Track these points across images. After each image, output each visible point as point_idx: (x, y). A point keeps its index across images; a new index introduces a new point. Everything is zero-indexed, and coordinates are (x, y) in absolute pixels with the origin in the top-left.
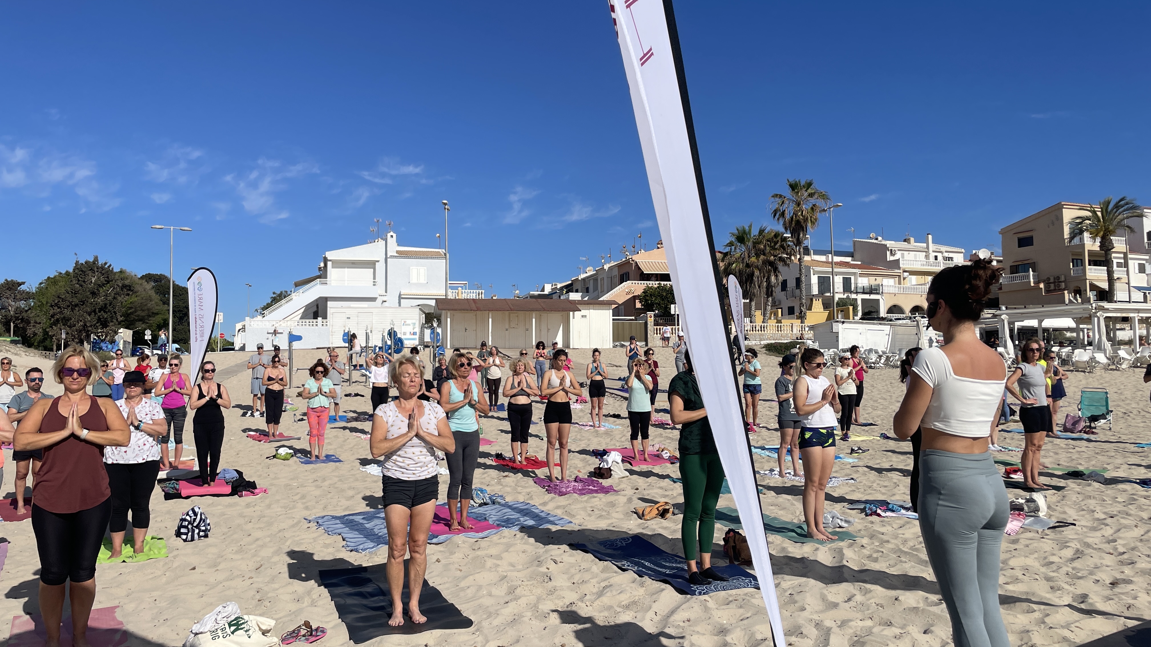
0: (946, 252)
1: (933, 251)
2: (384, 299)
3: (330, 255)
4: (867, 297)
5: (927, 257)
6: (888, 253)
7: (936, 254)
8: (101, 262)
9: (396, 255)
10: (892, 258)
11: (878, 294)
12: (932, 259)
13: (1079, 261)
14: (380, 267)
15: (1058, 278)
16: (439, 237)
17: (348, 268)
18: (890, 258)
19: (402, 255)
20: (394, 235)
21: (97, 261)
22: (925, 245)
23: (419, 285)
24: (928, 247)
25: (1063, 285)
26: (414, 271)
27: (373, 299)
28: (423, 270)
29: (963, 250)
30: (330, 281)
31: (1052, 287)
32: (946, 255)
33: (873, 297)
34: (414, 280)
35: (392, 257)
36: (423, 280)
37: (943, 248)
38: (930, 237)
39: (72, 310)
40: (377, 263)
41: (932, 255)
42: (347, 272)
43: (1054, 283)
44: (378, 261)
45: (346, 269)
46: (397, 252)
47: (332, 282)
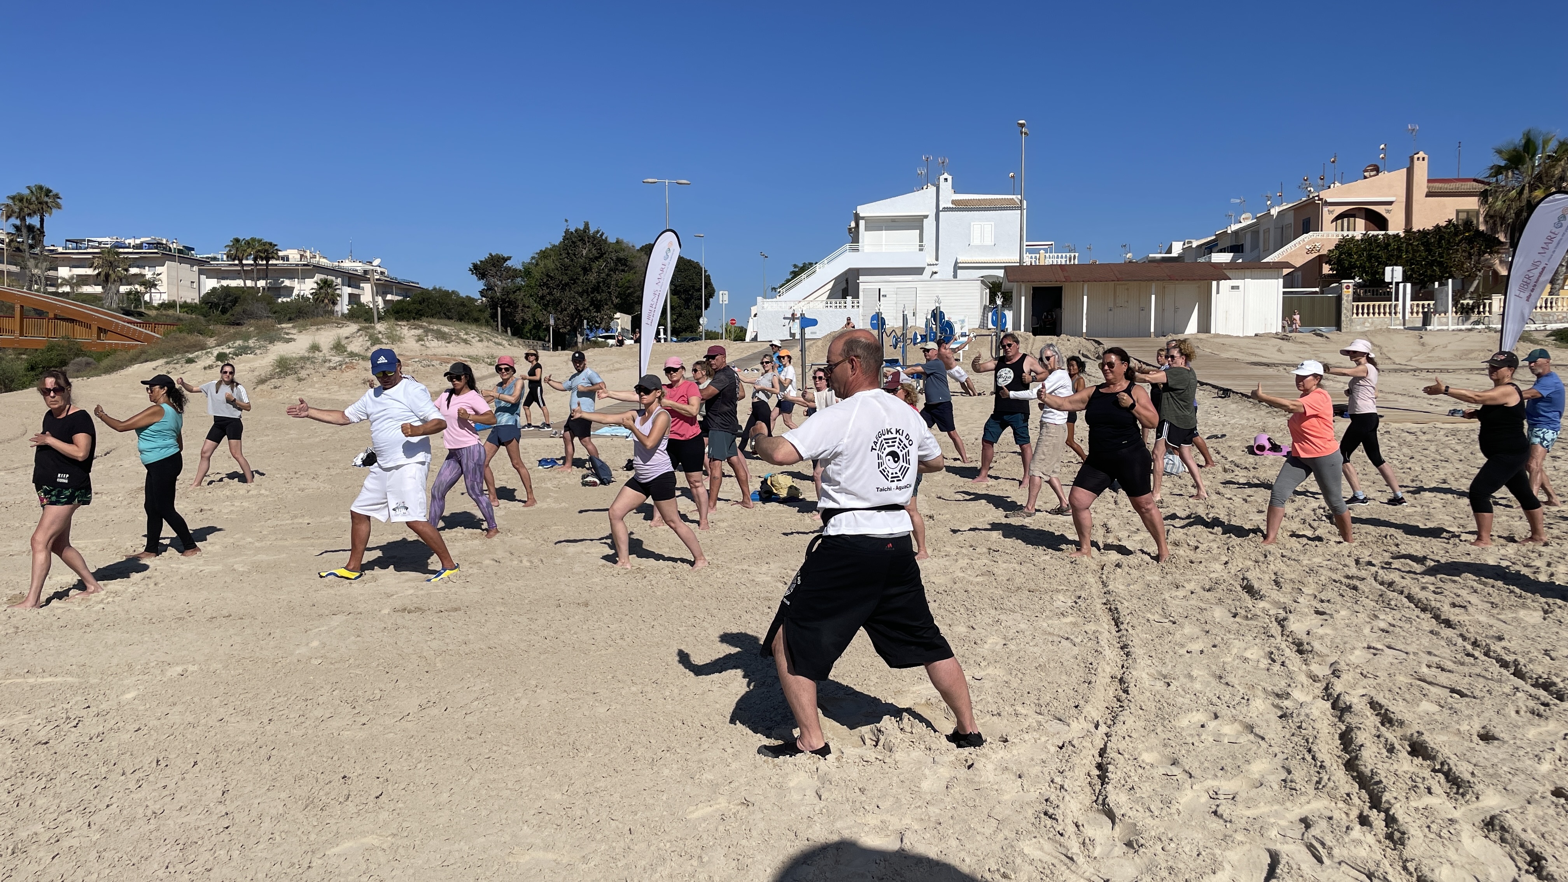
2: (935, 269)
3: (864, 210)
8: (592, 230)
9: (951, 206)
14: (929, 225)
16: (1013, 177)
17: (886, 227)
19: (959, 207)
20: (950, 178)
21: (588, 229)
23: (982, 248)
26: (976, 228)
27: (919, 271)
28: (988, 227)
30: (862, 246)
34: (976, 241)
35: (946, 209)
36: (988, 241)
39: (563, 289)
40: (924, 220)
42: (885, 232)
44: (926, 217)
45: (883, 230)
46: (953, 202)
47: (866, 247)
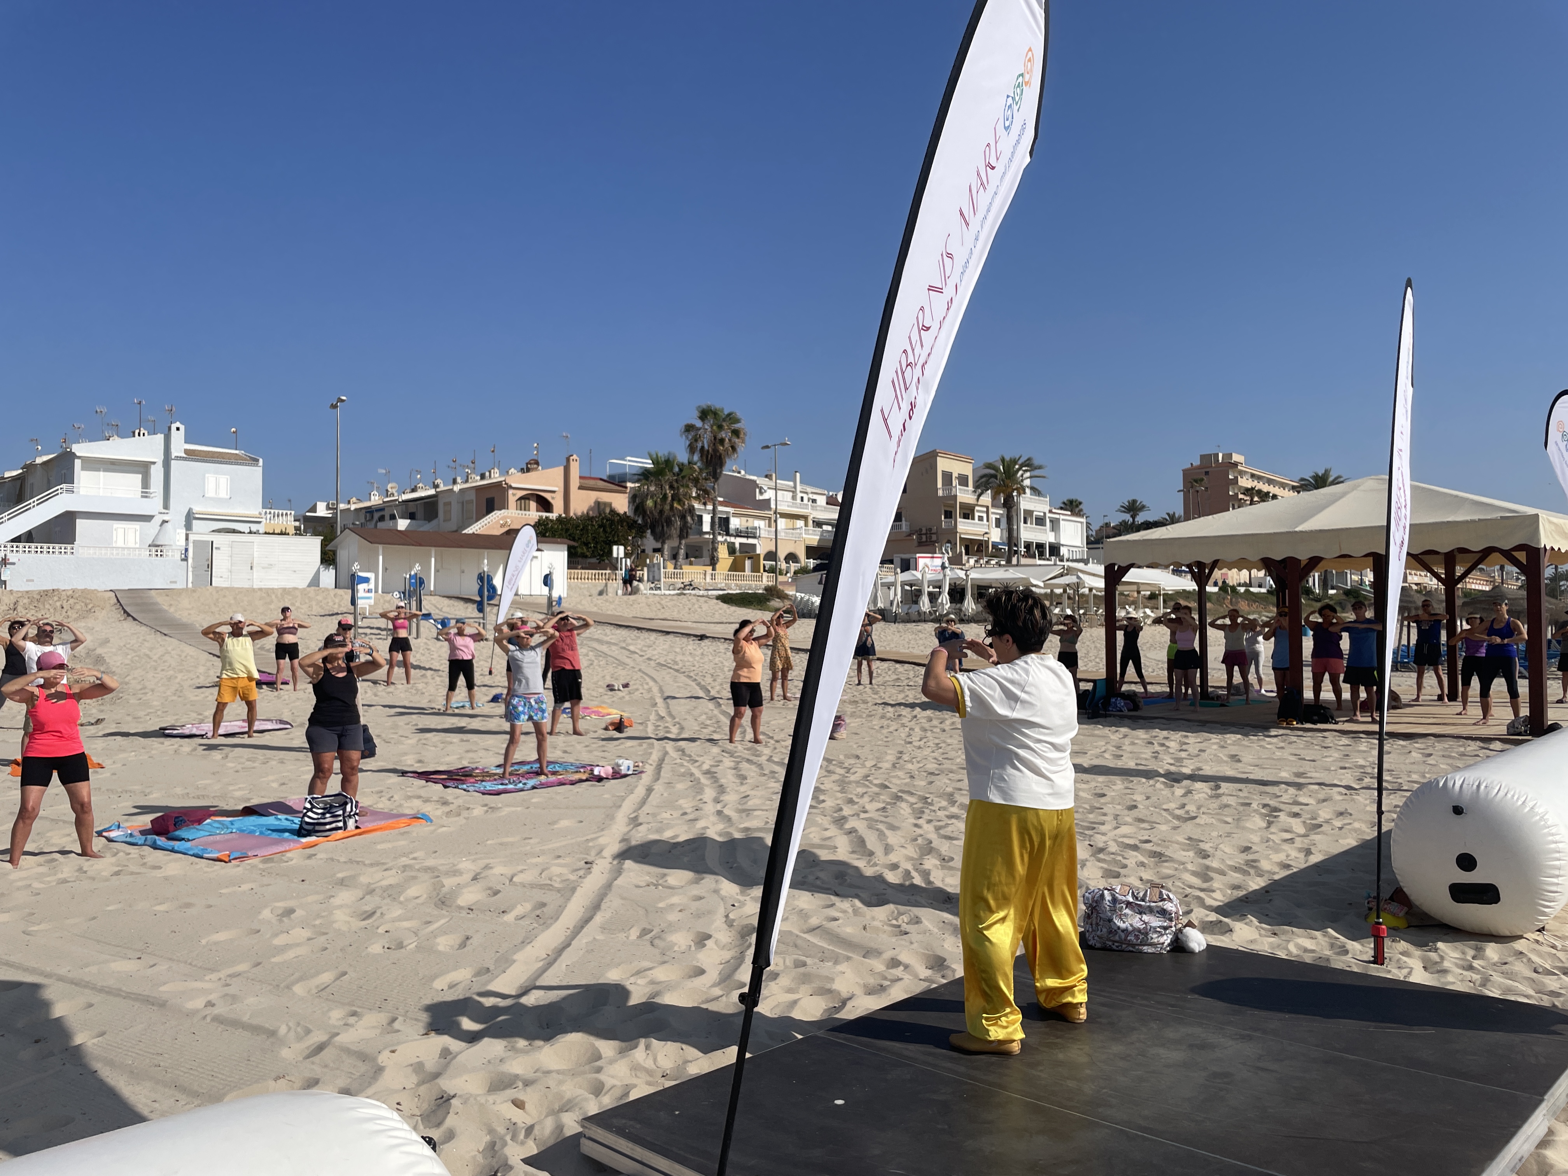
0: (812, 493)
1: (801, 492)
2: (166, 518)
3: (81, 449)
4: (744, 540)
5: (794, 498)
6: (757, 490)
7: (802, 495)
9: (185, 456)
10: (761, 498)
11: (755, 537)
12: (799, 500)
13: (949, 515)
14: (157, 473)
15: (930, 529)
16: (235, 432)
17: (105, 470)
18: (759, 497)
19: (191, 455)
20: (182, 427)
22: (791, 484)
23: (219, 501)
24: (795, 487)
25: (934, 538)
26: (211, 480)
27: (148, 518)
28: (224, 480)
29: (826, 492)
30: (79, 488)
31: (924, 538)
32: (811, 496)
33: (751, 541)
34: (210, 493)
35: (178, 458)
36: (223, 494)
37: (809, 490)
38: (798, 475)
40: (152, 466)
41: (799, 495)
42: (102, 476)
43: (926, 534)
44: (154, 463)
45: (102, 473)
46: (187, 451)
47: (81, 489)
